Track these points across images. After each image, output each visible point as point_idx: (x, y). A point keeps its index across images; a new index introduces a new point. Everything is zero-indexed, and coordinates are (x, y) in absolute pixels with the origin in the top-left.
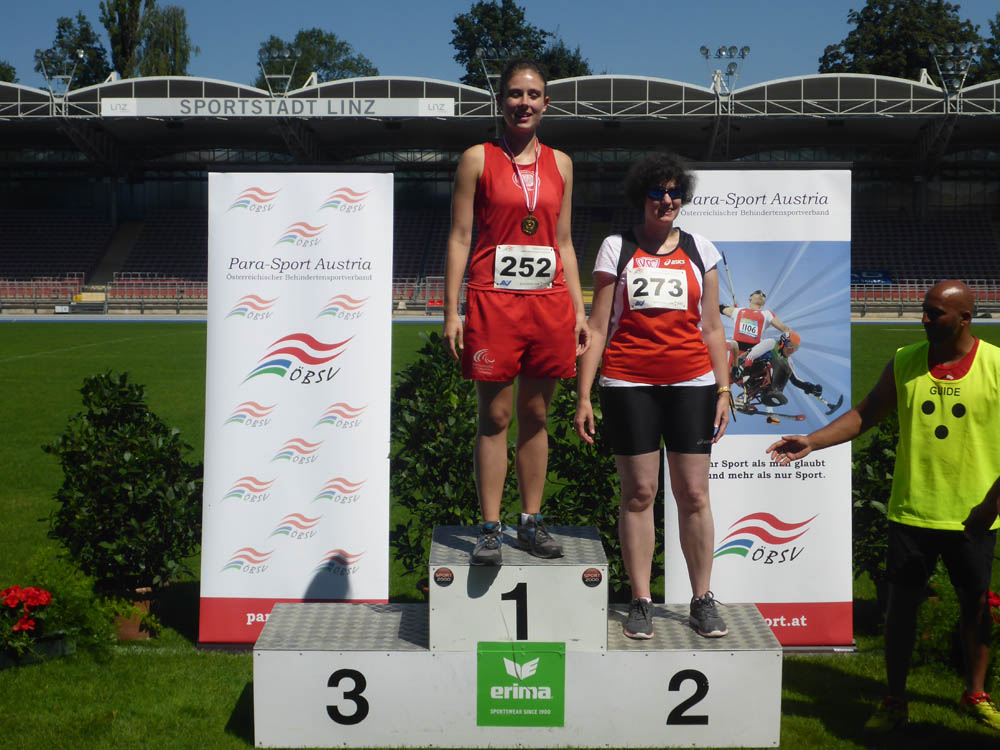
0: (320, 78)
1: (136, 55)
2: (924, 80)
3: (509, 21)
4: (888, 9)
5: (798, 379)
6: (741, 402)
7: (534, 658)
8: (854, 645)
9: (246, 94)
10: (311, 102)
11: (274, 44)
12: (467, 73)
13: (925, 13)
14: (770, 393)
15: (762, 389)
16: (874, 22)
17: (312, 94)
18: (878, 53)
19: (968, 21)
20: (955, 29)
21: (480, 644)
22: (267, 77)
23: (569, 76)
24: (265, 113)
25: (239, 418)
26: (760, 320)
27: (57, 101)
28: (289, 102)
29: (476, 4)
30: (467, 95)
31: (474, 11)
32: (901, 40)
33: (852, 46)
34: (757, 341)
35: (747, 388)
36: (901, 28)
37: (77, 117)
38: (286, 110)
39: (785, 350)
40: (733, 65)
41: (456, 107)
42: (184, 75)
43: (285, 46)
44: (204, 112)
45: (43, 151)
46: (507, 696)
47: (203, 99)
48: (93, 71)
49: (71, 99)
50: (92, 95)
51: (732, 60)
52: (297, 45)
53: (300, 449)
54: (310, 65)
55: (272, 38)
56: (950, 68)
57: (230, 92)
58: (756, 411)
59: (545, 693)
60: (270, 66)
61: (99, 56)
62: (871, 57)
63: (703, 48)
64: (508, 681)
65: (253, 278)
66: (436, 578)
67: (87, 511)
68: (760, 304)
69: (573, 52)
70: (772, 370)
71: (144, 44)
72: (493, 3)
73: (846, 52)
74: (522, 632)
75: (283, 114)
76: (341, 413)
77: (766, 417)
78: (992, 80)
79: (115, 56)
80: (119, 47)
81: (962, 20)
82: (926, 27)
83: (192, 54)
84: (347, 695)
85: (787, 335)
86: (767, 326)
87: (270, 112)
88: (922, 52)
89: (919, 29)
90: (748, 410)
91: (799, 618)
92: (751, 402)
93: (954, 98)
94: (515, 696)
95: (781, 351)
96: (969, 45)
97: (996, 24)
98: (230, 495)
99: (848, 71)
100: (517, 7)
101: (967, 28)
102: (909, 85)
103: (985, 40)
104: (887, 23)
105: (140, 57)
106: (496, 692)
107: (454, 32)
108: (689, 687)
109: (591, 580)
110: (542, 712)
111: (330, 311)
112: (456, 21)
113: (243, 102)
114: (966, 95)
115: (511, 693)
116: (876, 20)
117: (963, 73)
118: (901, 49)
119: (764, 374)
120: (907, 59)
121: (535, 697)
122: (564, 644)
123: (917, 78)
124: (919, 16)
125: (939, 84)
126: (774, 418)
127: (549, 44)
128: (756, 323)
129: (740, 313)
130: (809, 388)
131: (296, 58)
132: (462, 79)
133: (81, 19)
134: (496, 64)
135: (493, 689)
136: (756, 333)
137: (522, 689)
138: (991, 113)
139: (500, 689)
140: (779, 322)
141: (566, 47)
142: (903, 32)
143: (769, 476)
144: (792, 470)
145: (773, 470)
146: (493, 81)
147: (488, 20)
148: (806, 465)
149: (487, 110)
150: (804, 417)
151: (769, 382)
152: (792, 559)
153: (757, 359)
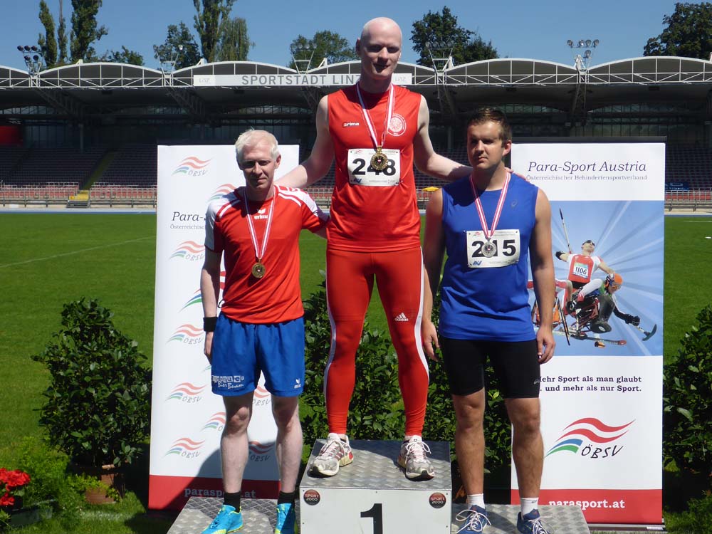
0: (329, 62)
1: (216, 49)
3: (447, 25)
4: (689, 14)
5: (620, 311)
6: (574, 330)
8: (663, 524)
9: (282, 72)
10: (323, 77)
11: (301, 41)
12: (420, 57)
14: (598, 322)
15: (591, 319)
16: (680, 23)
17: (323, 71)
18: (682, 42)
22: (295, 61)
24: (294, 84)
25: (179, 337)
26: (590, 265)
27: (166, 77)
28: (309, 76)
29: (426, 14)
30: (420, 71)
31: (425, 19)
32: (698, 34)
33: (666, 38)
34: (587, 281)
35: (579, 318)
37: (179, 86)
38: (307, 82)
39: (610, 288)
40: (588, 51)
41: (413, 79)
42: (245, 60)
43: (308, 42)
44: (256, 83)
45: (159, 107)
47: (256, 75)
48: (189, 58)
49: (175, 76)
50: (188, 73)
51: (588, 49)
52: (315, 42)
54: (323, 53)
55: (300, 37)
57: (272, 71)
58: (586, 337)
60: (298, 54)
61: (194, 48)
62: (678, 45)
63: (569, 41)
66: (305, 498)
68: (590, 251)
69: (487, 44)
70: (599, 304)
71: (221, 42)
72: (437, 14)
73: (661, 43)
75: (305, 84)
77: (594, 342)
79: (203, 49)
80: (206, 43)
83: (250, 47)
85: (612, 276)
86: (596, 269)
87: (297, 83)
90: (580, 336)
91: (619, 502)
92: (582, 330)
95: (607, 289)
98: (172, 396)
99: (663, 55)
100: (452, 16)
102: (702, 63)
104: (689, 23)
105: (219, 50)
107: (412, 32)
109: (437, 503)
112: (414, 25)
113: (281, 77)
116: (682, 21)
118: (697, 40)
119: (593, 307)
123: (708, 58)
126: (600, 342)
127: (472, 39)
128: (587, 266)
129: (574, 257)
130: (629, 319)
131: (313, 49)
132: (417, 61)
133: (183, 26)
134: (438, 51)
136: (587, 275)
140: (605, 265)
141: (483, 41)
142: (699, 29)
143: (596, 389)
144: (614, 384)
145: (599, 385)
146: (436, 63)
147: (434, 24)
148: (626, 380)
149: (432, 81)
150: (624, 342)
151: (597, 314)
152: (613, 455)
153: (587, 295)
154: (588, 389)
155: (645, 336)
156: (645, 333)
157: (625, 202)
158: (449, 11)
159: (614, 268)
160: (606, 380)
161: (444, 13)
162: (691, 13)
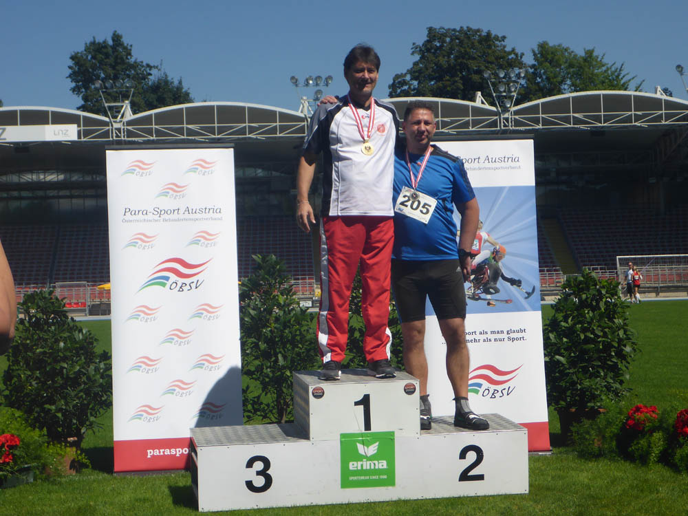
2: (479, 101)
3: (119, 56)
4: (445, 42)
5: (506, 276)
7: (375, 443)
8: (551, 450)
12: (83, 103)
13: (477, 44)
14: (489, 286)
16: (434, 53)
18: (439, 79)
19: (513, 50)
20: (503, 58)
21: (341, 435)
23: (174, 104)
25: (135, 317)
26: (480, 239)
29: (88, 43)
30: (88, 121)
31: (87, 49)
32: (458, 67)
33: (417, 74)
34: (478, 252)
35: (474, 283)
36: (457, 58)
39: (497, 258)
40: (319, 92)
41: (79, 132)
46: (359, 468)
51: (318, 88)
53: (178, 336)
56: (502, 90)
59: (383, 465)
62: (432, 83)
63: (293, 78)
64: (359, 458)
65: (141, 221)
66: (313, 394)
67: (36, 383)
68: (480, 229)
69: (176, 83)
70: (489, 271)
72: (105, 42)
73: (411, 79)
74: (368, 425)
76: (206, 310)
77: (487, 302)
78: (536, 99)
81: (508, 49)
82: (479, 56)
84: (258, 473)
85: (498, 247)
86: (484, 243)
88: (476, 78)
89: (474, 58)
93: (506, 115)
94: (364, 468)
95: (494, 258)
96: (517, 71)
97: (537, 52)
98: (132, 369)
99: (415, 96)
100: (125, 45)
101: (513, 56)
102: (468, 106)
103: (529, 66)
104: (446, 54)
106: (353, 466)
107: (70, 67)
108: (472, 456)
109: (409, 390)
110: (382, 477)
111: (195, 242)
112: (72, 58)
114: (516, 113)
115: (362, 465)
116: (436, 50)
117: (512, 94)
118: (458, 76)
119: (484, 274)
120: (463, 84)
121: (377, 467)
122: (393, 432)
123: (474, 101)
124: (473, 46)
125: (493, 104)
126: (491, 302)
127: (154, 76)
128: (478, 240)
130: (514, 282)
135: (351, 463)
136: (478, 247)
137: (368, 462)
138: (538, 127)
139: (355, 463)
140: (492, 239)
141: (169, 79)
142: (459, 61)
143: (490, 340)
144: (505, 336)
145: (492, 337)
146: (110, 108)
147: (100, 56)
148: (514, 332)
149: (106, 134)
150: (511, 301)
151: (487, 279)
152: (508, 394)
153: (479, 264)
154: (484, 341)
155: (527, 295)
156: (526, 292)
157: (505, 187)
158: (121, 37)
159: (499, 241)
160: (498, 332)
161: (113, 40)
162: (448, 39)
